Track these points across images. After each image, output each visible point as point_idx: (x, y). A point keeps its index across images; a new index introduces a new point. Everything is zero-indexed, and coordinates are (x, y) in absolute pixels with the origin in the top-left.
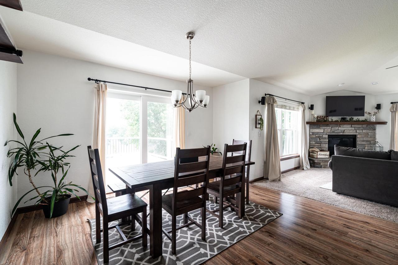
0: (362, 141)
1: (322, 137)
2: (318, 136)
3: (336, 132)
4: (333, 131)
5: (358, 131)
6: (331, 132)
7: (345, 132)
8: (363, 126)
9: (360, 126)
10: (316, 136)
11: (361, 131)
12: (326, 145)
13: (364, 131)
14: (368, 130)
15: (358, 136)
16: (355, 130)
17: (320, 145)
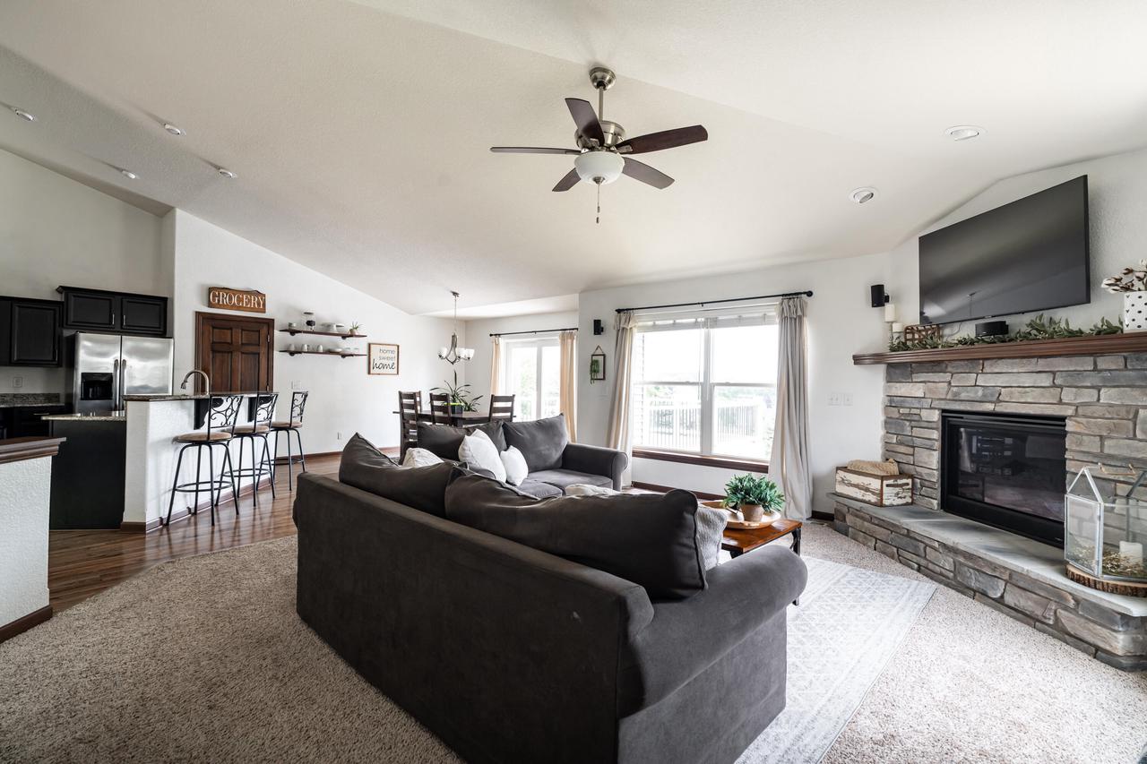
0: (1095, 455)
1: (916, 418)
2: (907, 411)
3: (963, 396)
4: (956, 394)
5: (1068, 395)
6: (948, 398)
7: (1001, 398)
8: (1104, 363)
9: (1086, 364)
10: (902, 411)
11: (1088, 396)
12: (929, 456)
13: (1107, 395)
14: (1136, 393)
15: (1070, 426)
16: (1054, 386)
17: (913, 455)
